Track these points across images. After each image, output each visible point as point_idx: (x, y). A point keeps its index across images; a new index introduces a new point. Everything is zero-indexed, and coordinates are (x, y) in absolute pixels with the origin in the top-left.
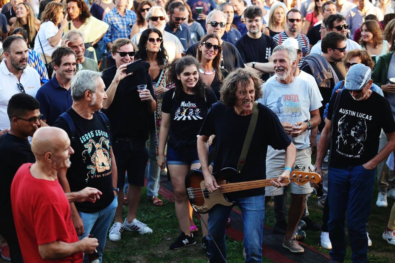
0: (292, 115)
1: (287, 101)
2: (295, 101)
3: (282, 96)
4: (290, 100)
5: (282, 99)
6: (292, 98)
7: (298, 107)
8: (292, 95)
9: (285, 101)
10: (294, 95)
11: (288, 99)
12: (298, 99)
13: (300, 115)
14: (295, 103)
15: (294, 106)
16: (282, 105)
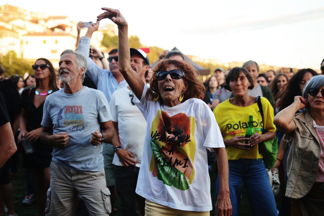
0: (73, 128)
1: (68, 112)
2: (78, 113)
3: (64, 107)
4: (71, 111)
5: (63, 111)
6: (75, 109)
7: (80, 119)
8: (74, 107)
9: (66, 114)
10: (77, 107)
11: (69, 110)
12: (81, 110)
13: (82, 129)
14: (77, 115)
15: (75, 118)
16: (62, 118)
